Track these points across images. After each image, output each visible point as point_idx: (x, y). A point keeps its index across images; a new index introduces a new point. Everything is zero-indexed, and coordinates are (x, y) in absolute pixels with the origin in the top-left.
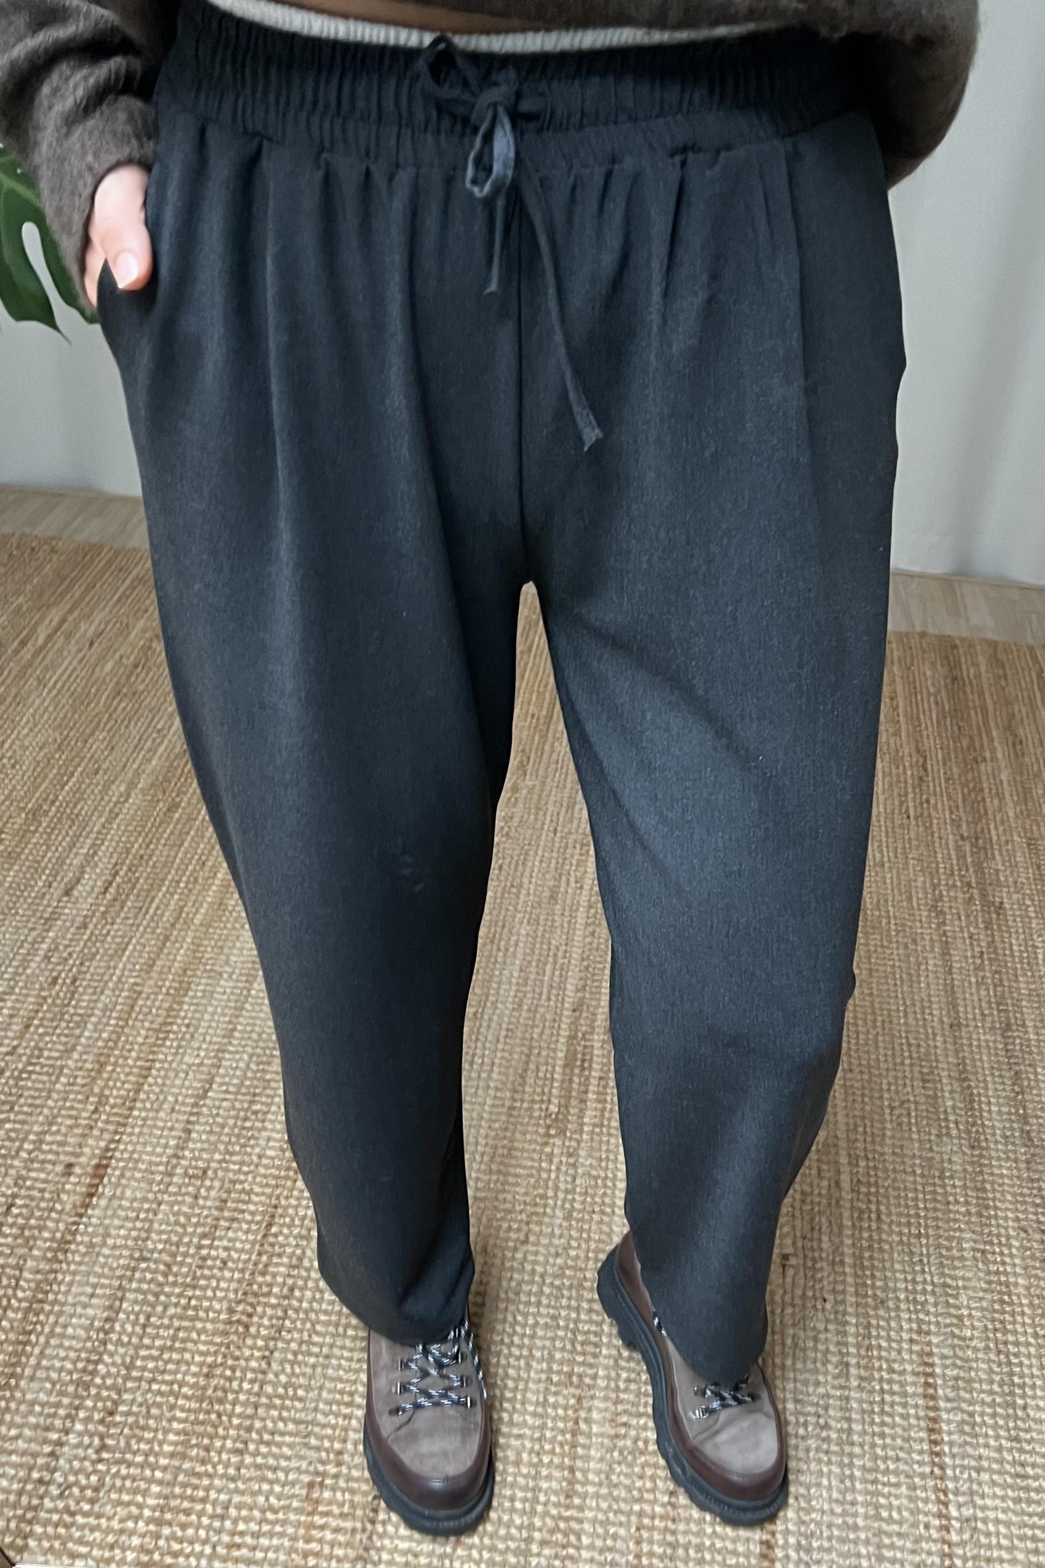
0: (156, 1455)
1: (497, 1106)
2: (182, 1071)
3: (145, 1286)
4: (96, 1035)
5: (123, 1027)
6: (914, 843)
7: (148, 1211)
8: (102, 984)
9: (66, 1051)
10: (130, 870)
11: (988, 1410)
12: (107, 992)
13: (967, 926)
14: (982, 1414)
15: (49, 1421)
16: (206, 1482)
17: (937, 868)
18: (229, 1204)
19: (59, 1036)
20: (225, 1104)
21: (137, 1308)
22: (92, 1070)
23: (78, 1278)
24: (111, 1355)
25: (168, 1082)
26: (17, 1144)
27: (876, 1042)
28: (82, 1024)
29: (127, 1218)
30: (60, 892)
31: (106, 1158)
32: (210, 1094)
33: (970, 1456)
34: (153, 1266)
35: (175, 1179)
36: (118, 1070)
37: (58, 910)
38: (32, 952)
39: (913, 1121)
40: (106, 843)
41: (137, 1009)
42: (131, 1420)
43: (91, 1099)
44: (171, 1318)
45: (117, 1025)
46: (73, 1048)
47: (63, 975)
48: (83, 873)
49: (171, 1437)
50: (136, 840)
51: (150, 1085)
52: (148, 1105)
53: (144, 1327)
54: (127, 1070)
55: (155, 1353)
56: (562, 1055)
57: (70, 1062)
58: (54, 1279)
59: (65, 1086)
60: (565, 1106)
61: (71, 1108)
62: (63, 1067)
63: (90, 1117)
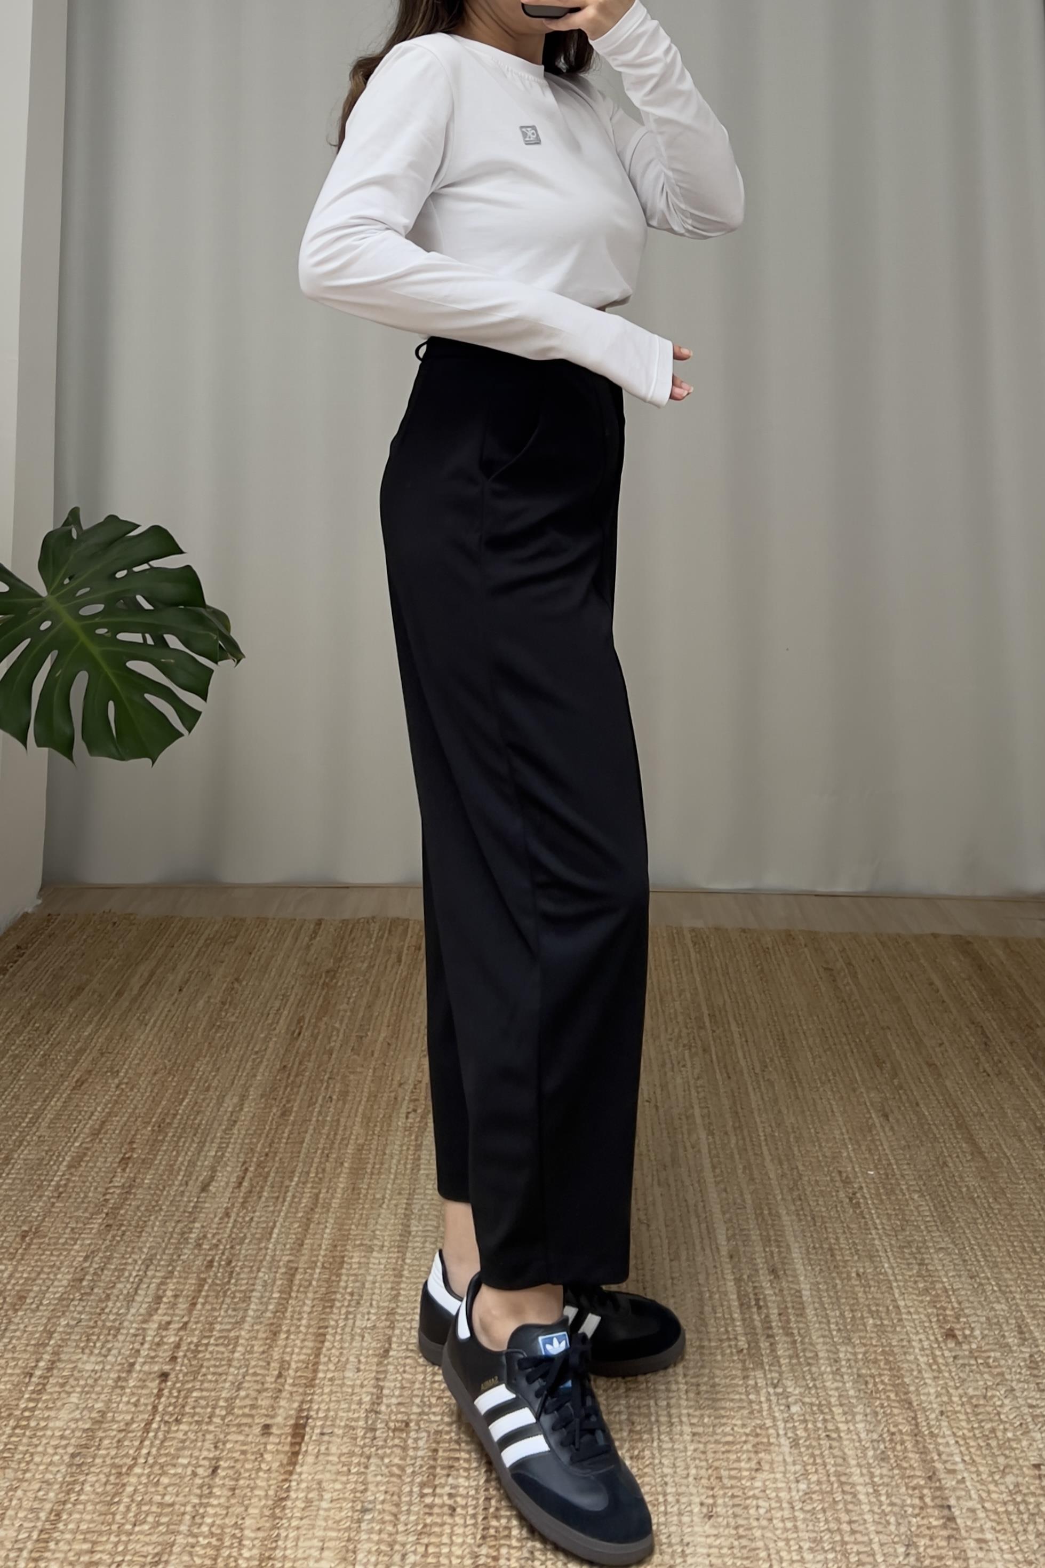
2: (357, 1334)
3: (375, 1537)
4: (263, 1308)
5: (287, 1299)
7: (358, 1464)
8: (257, 1264)
9: (237, 1323)
12: (263, 1270)
19: (226, 1310)
22: (267, 1339)
23: (302, 1533)
25: (346, 1345)
26: (209, 1410)
28: (247, 1299)
29: (338, 1473)
30: (196, 1190)
31: (302, 1418)
34: (378, 1516)
35: (378, 1433)
36: (293, 1337)
37: (199, 1205)
38: (183, 1241)
40: (231, 1146)
41: (297, 1282)
43: (272, 1365)
45: (280, 1298)
46: (243, 1321)
47: (217, 1258)
51: (329, 1349)
52: (332, 1367)
54: (301, 1336)
56: (735, 1297)
57: (243, 1333)
58: (278, 1535)
59: (244, 1354)
60: (753, 1344)
61: (255, 1374)
62: (237, 1337)
63: (275, 1382)
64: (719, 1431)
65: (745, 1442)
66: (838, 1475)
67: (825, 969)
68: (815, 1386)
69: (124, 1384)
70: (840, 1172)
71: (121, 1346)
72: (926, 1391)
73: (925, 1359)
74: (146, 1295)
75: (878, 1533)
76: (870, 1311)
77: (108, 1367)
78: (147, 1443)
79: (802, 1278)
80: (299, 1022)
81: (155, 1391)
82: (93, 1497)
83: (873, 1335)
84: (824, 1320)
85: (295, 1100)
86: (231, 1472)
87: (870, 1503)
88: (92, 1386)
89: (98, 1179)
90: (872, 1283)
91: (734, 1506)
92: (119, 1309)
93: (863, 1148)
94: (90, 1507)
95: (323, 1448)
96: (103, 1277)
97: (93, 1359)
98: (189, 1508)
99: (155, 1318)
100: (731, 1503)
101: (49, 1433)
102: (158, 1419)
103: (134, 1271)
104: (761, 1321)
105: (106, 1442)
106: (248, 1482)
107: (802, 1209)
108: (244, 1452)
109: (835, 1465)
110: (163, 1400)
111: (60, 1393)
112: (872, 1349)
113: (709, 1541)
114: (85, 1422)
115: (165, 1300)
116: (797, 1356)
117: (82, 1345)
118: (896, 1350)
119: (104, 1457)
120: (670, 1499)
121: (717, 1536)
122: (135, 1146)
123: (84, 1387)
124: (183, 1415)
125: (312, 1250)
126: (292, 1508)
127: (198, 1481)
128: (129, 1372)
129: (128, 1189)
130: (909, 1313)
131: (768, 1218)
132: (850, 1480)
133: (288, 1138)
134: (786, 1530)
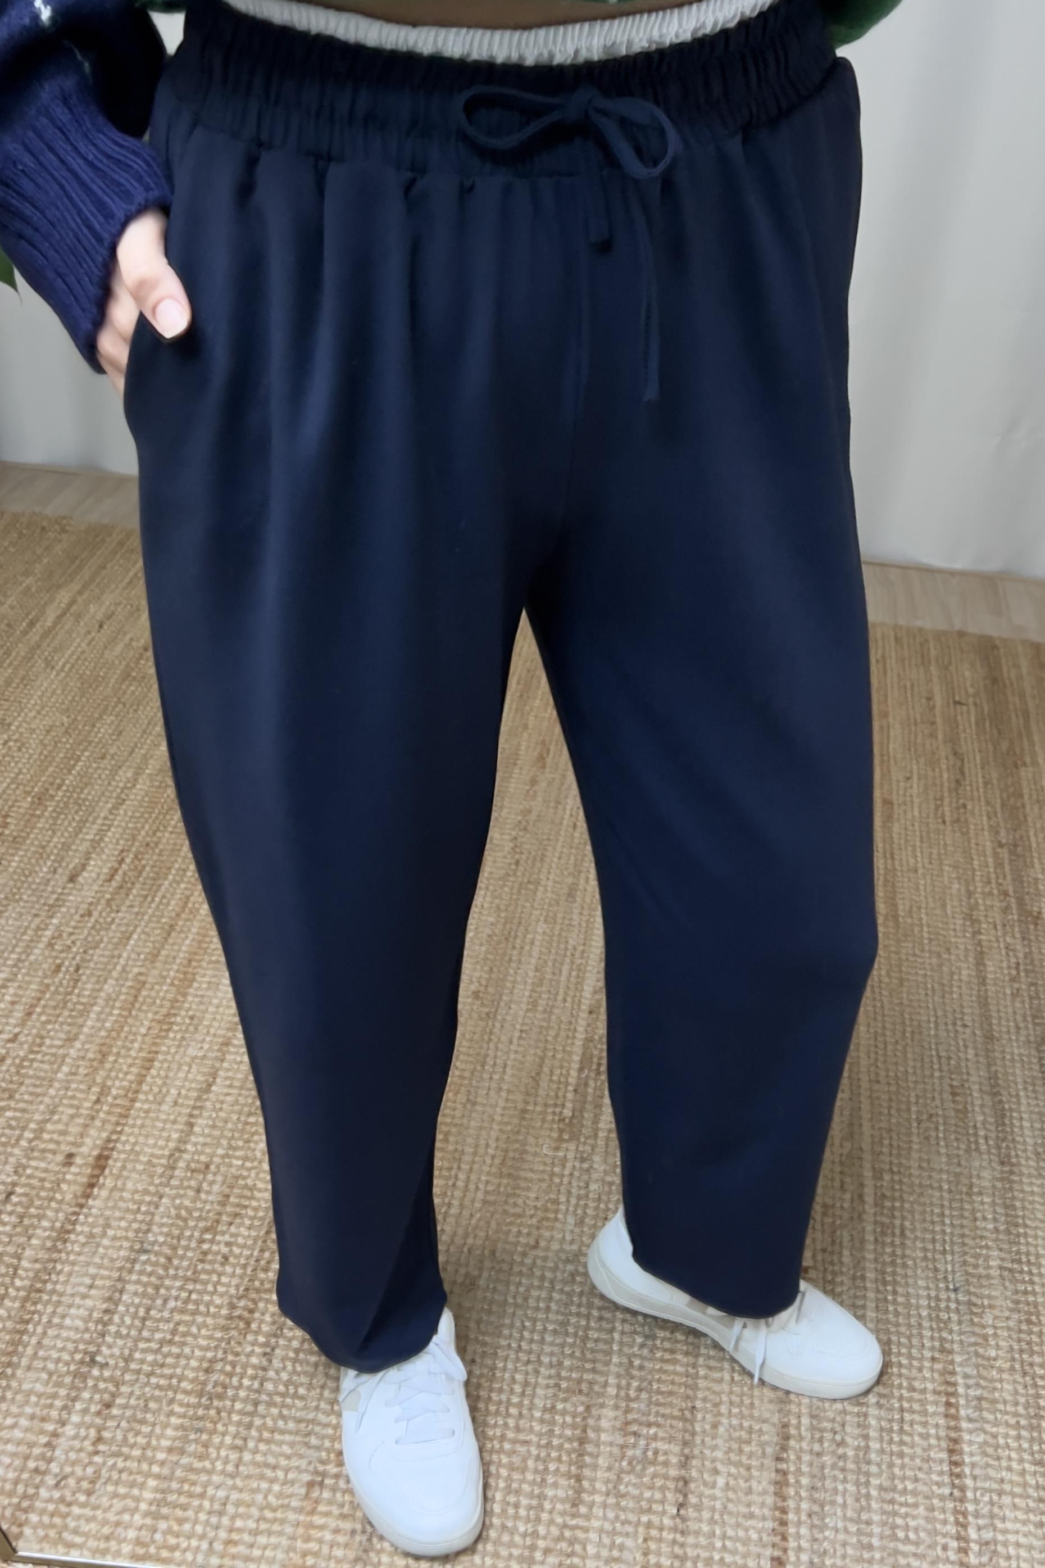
0: (154, 1449)
1: (508, 1108)
2: (186, 1063)
3: (145, 1279)
4: (99, 1025)
5: (126, 1017)
6: (950, 848)
7: (149, 1203)
8: (105, 973)
9: (68, 1040)
11: (1013, 1433)
12: (110, 981)
13: (1004, 935)
14: (1006, 1436)
15: (45, 1411)
16: (204, 1478)
17: (974, 875)
18: (232, 1199)
19: (62, 1024)
20: (229, 1099)
21: (137, 1301)
22: (94, 1060)
23: (76, 1268)
24: (110, 1347)
25: (171, 1074)
27: (905, 1052)
28: (85, 1013)
29: (128, 1210)
30: (65, 879)
31: (106, 1149)
32: (214, 1088)
33: (990, 1479)
34: (153, 1258)
35: (177, 1173)
36: (121, 1060)
37: (63, 897)
38: (36, 939)
39: (941, 1135)
40: (112, 829)
41: (140, 999)
42: (128, 1413)
43: (93, 1089)
44: (172, 1311)
45: (120, 1015)
46: (75, 1038)
47: (67, 963)
48: (88, 859)
49: (169, 1432)
50: (143, 827)
51: (153, 1077)
52: (151, 1098)
53: (144, 1319)
54: (130, 1061)
55: (154, 1346)
57: (72, 1051)
59: (67, 1075)
61: (72, 1098)
62: (65, 1056)
63: (91, 1108)
86: (24, 1199)
95: (119, 1183)
125: (165, 963)
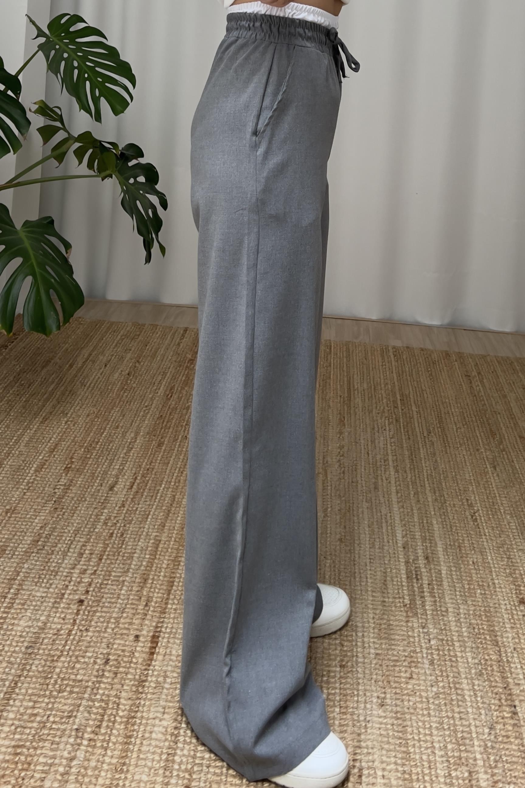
4: (140, 564)
5: (154, 559)
8: (138, 536)
9: (124, 572)
10: (143, 476)
12: (141, 540)
19: (119, 564)
22: (140, 583)
26: (105, 624)
28: (130, 558)
30: (107, 489)
31: (157, 632)
36: (155, 582)
37: (108, 498)
38: (97, 520)
40: (128, 463)
41: (160, 549)
43: (143, 599)
45: (149, 558)
46: (128, 571)
47: (115, 532)
48: (118, 479)
50: (144, 461)
51: (174, 592)
52: (176, 602)
54: (160, 582)
56: (404, 572)
57: (127, 579)
58: (139, 703)
59: (127, 591)
60: (413, 600)
61: (132, 604)
62: (124, 581)
63: (144, 609)
64: (390, 653)
65: (404, 661)
66: (455, 683)
67: (466, 376)
68: (445, 629)
69: (58, 606)
70: (467, 500)
71: (58, 582)
72: (506, 635)
73: (507, 616)
74: (74, 552)
75: (474, 719)
76: (479, 585)
77: (49, 595)
78: (69, 642)
79: (442, 563)
80: (171, 389)
81: (75, 611)
82: (36, 673)
83: (480, 600)
84: (453, 589)
85: (166, 437)
86: (115, 663)
87: (471, 701)
88: (40, 607)
89: (51, 480)
90: (481, 568)
91: (396, 699)
92: (59, 559)
93: (481, 486)
94: (34, 680)
95: (168, 651)
96: (50, 540)
97: (41, 589)
98: (90, 684)
99: (79, 567)
100: (394, 697)
101: (14, 633)
102: (76, 628)
103: (67, 537)
104: (418, 588)
105: (46, 641)
106: (124, 670)
107: (445, 521)
108: (123, 651)
109: (454, 677)
110: (79, 616)
111: (21, 609)
112: (478, 609)
113: (380, 720)
114: (34, 629)
115: (85, 556)
116: (437, 610)
117: (36, 580)
118: (492, 609)
119: (44, 649)
120: (361, 693)
121: (385, 717)
122: (73, 460)
123: (36, 606)
124: (90, 626)
125: (169, 530)
126: (148, 687)
127: (97, 667)
128: (61, 599)
129: (67, 488)
130: (500, 587)
131: (425, 525)
132: (461, 687)
133: (161, 460)
134: (423, 715)
